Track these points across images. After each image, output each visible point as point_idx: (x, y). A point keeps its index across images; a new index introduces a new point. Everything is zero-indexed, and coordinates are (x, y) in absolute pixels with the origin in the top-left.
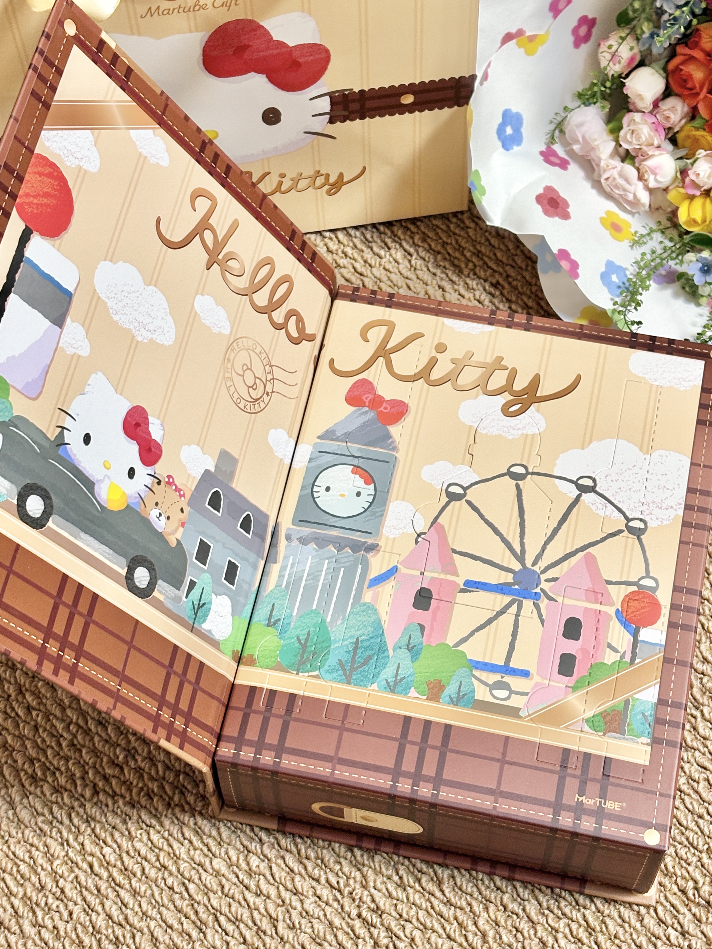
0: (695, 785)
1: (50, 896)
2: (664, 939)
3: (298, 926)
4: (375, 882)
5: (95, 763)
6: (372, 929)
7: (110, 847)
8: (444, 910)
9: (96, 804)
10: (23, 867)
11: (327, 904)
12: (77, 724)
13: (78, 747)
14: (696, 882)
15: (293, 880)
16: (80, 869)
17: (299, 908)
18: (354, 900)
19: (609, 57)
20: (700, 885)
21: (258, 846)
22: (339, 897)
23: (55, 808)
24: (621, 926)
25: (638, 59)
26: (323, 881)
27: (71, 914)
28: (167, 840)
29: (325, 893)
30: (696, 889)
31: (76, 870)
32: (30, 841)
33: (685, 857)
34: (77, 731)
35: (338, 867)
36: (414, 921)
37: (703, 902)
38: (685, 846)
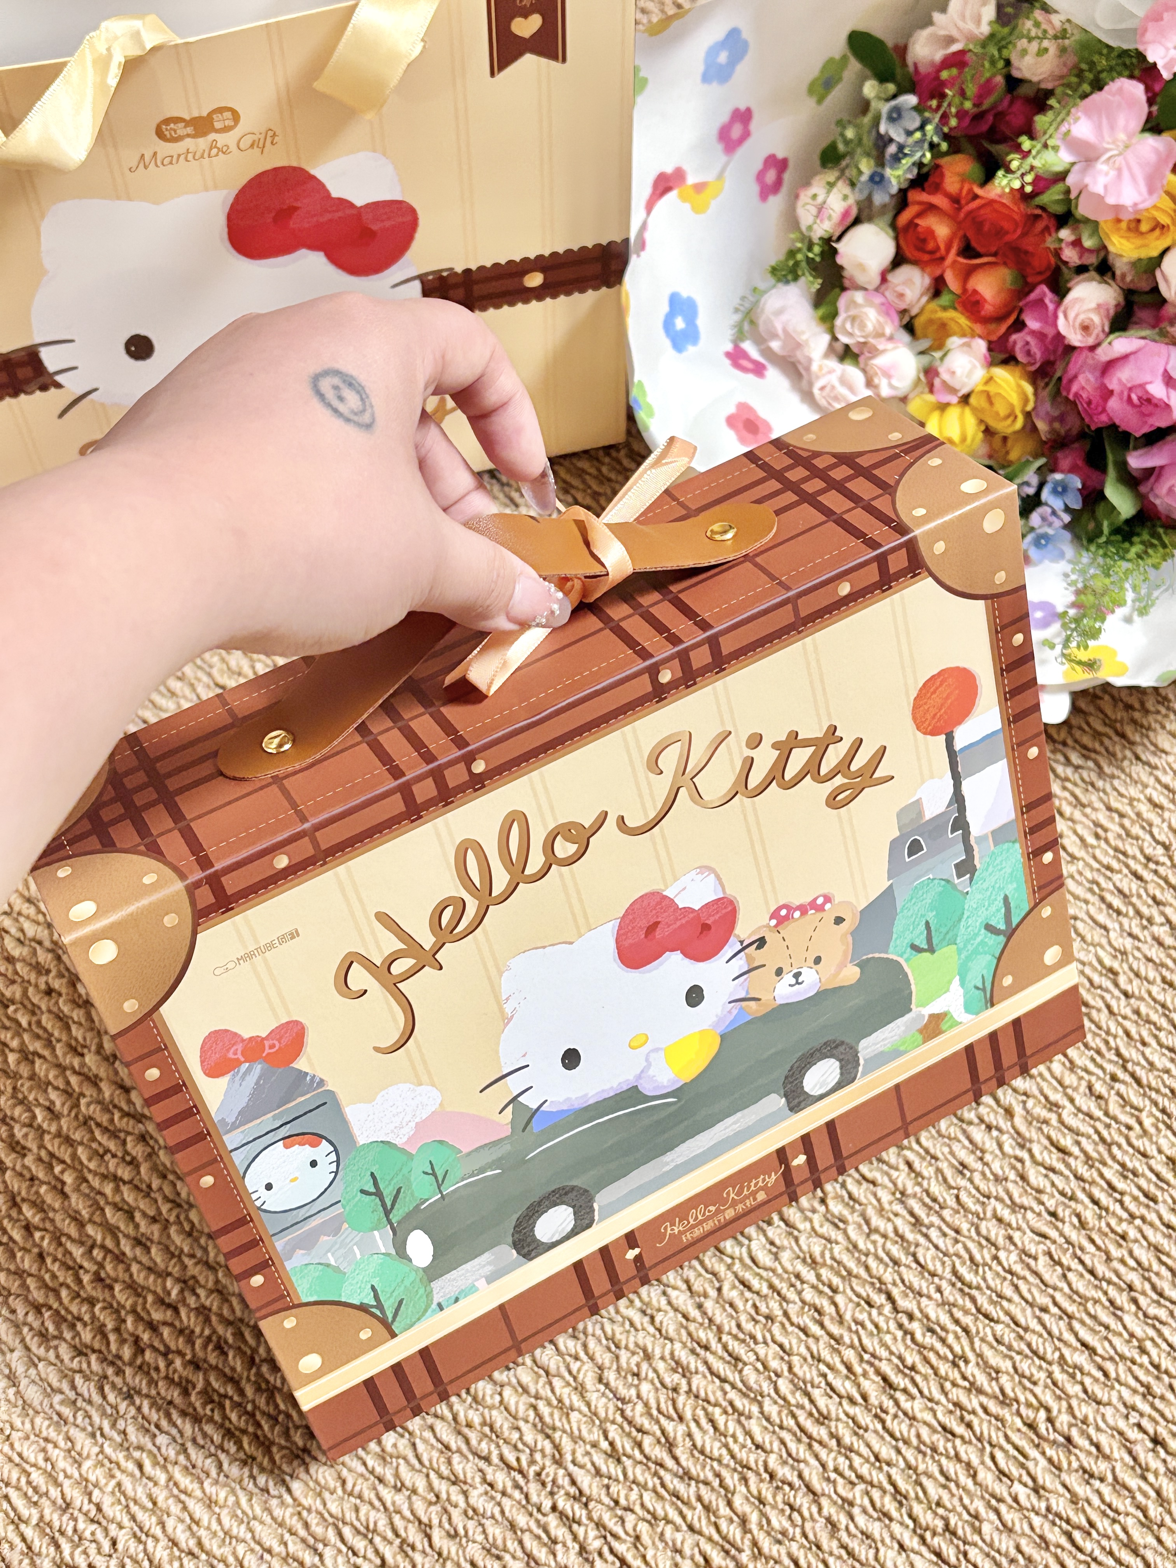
0: (1032, 1262)
1: (81, 1519)
2: (1009, 1500)
3: (462, 1532)
4: (574, 1452)
5: (135, 1305)
6: (575, 1526)
7: (167, 1433)
8: (681, 1488)
9: (140, 1367)
10: (37, 1477)
11: (504, 1493)
12: (103, 1247)
13: (108, 1281)
14: (1048, 1410)
15: (449, 1462)
16: (123, 1472)
17: (462, 1504)
18: (544, 1484)
19: (814, 211)
20: (1055, 1412)
22: (521, 1481)
23: (79, 1380)
24: (944, 1487)
25: (854, 212)
26: (495, 1459)
27: (114, 1543)
29: (501, 1478)
30: (1050, 1420)
31: (118, 1474)
32: (44, 1434)
33: (1027, 1373)
34: (104, 1258)
35: (515, 1436)
36: (637, 1508)
37: (1061, 1439)
38: (1026, 1356)
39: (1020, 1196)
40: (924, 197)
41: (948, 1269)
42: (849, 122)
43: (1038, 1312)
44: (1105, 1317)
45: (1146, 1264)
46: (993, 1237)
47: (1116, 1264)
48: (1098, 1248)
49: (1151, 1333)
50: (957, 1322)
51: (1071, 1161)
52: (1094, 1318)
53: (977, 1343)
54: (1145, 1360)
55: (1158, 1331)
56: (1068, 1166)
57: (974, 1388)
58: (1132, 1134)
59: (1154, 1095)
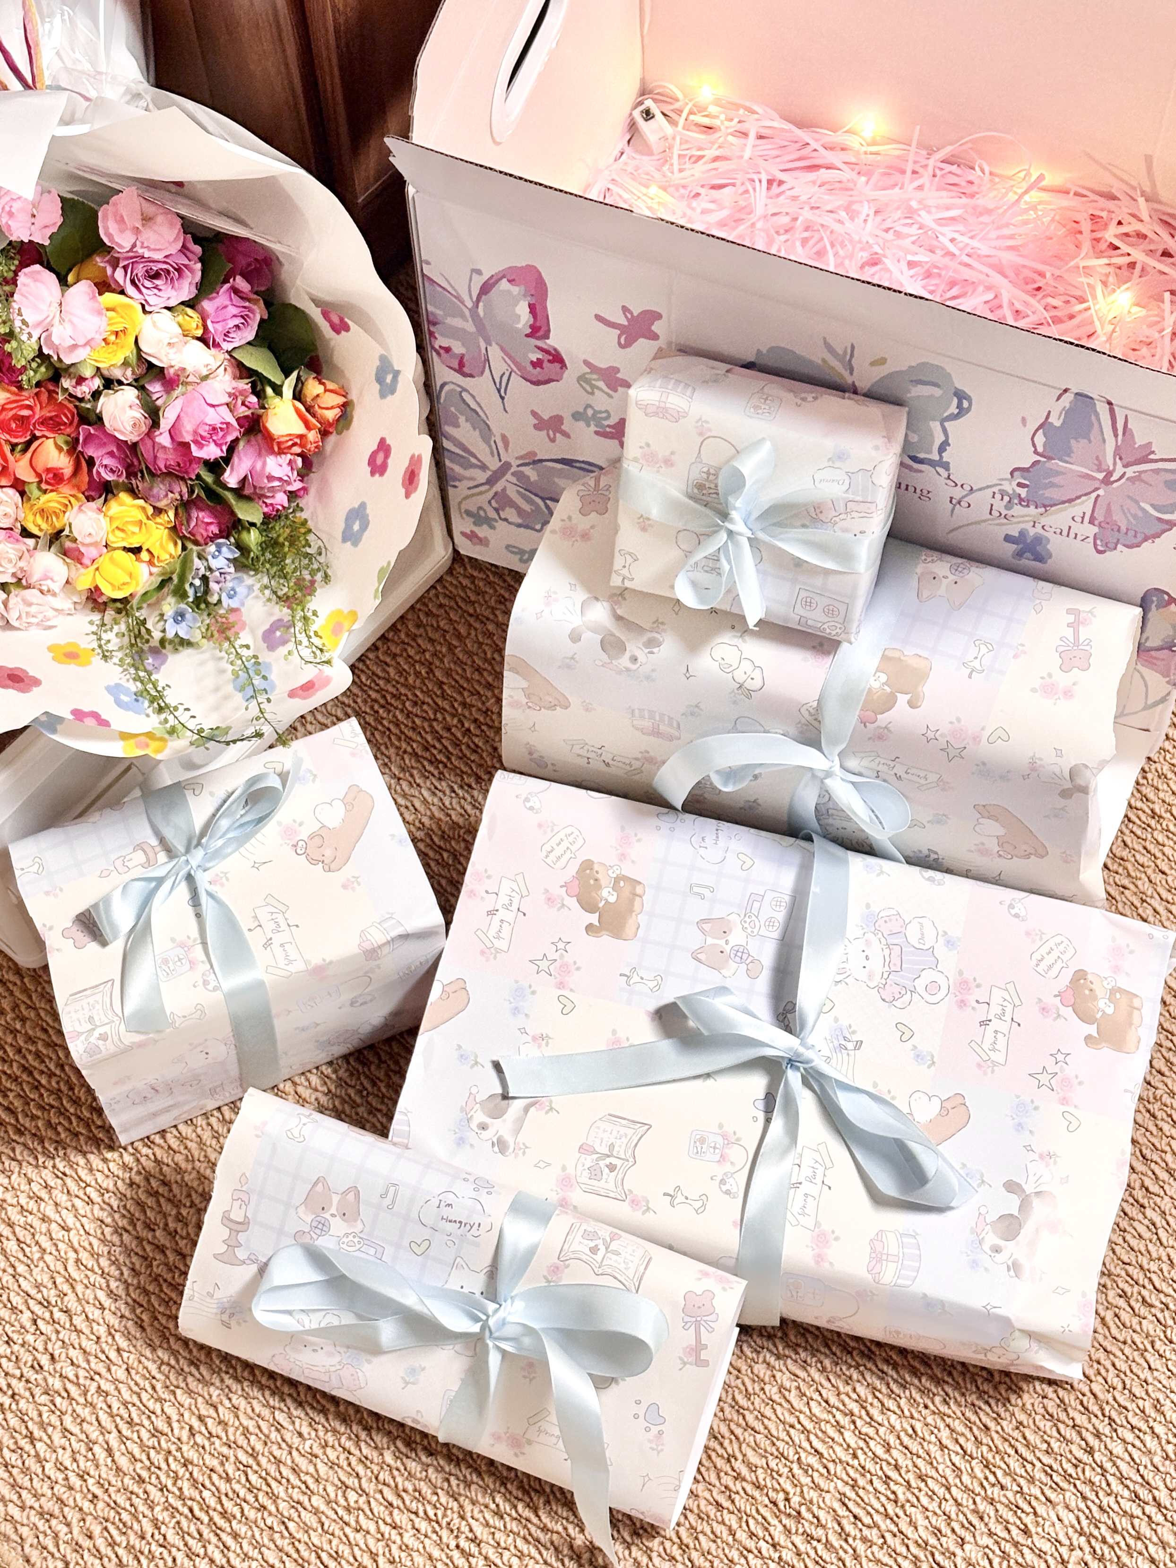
0: (787, 1393)
1: (154, 1544)
2: (756, 1552)
3: (398, 1560)
4: (472, 1511)
5: (190, 1405)
6: (471, 1559)
7: (209, 1490)
8: (539, 1534)
10: (125, 1516)
11: (426, 1536)
12: (168, 1364)
13: (172, 1388)
14: (787, 1493)
15: (391, 1514)
16: (181, 1514)
17: (399, 1542)
18: (452, 1531)
20: (791, 1496)
21: (356, 1481)
22: (437, 1528)
23: (152, 1453)
24: (714, 1541)
26: (421, 1514)
27: (174, 1560)
28: (265, 1480)
29: (423, 1526)
30: (787, 1500)
31: (178, 1515)
32: (130, 1489)
33: (776, 1468)
35: (435, 1498)
36: (512, 1548)
37: (794, 1513)
43: (787, 1427)
44: (831, 1432)
45: (864, 1397)
46: (761, 1375)
47: (843, 1397)
48: (833, 1386)
49: (862, 1444)
50: (732, 1432)
52: (824, 1432)
53: (744, 1446)
54: (856, 1463)
55: (867, 1443)
57: (738, 1477)
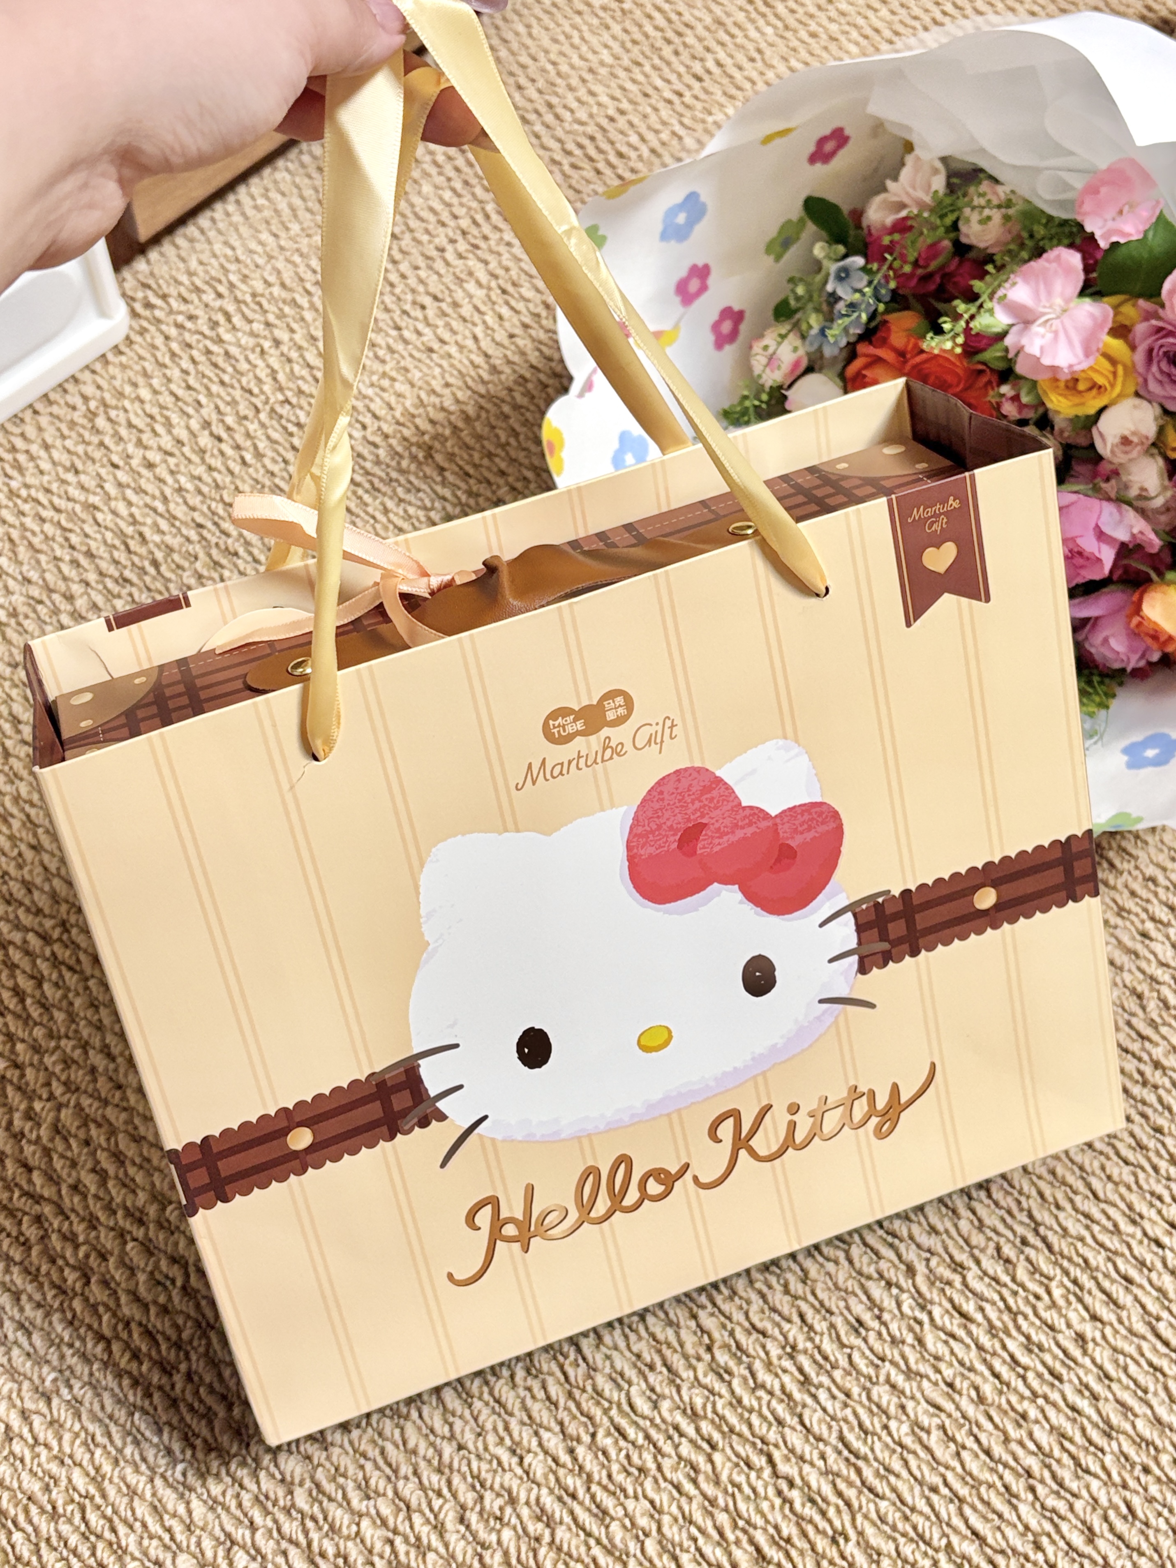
19: (764, 361)
25: (804, 364)
33: (911, 1559)
38: (912, 1540)
39: (917, 1363)
40: (871, 350)
41: (835, 1435)
42: (801, 280)
43: (927, 1492)
44: (998, 1504)
45: (1047, 1449)
46: (884, 1403)
47: (1014, 1446)
48: (996, 1427)
51: (973, 1328)
56: (969, 1333)
58: (1040, 1306)
59: (1065, 1263)
